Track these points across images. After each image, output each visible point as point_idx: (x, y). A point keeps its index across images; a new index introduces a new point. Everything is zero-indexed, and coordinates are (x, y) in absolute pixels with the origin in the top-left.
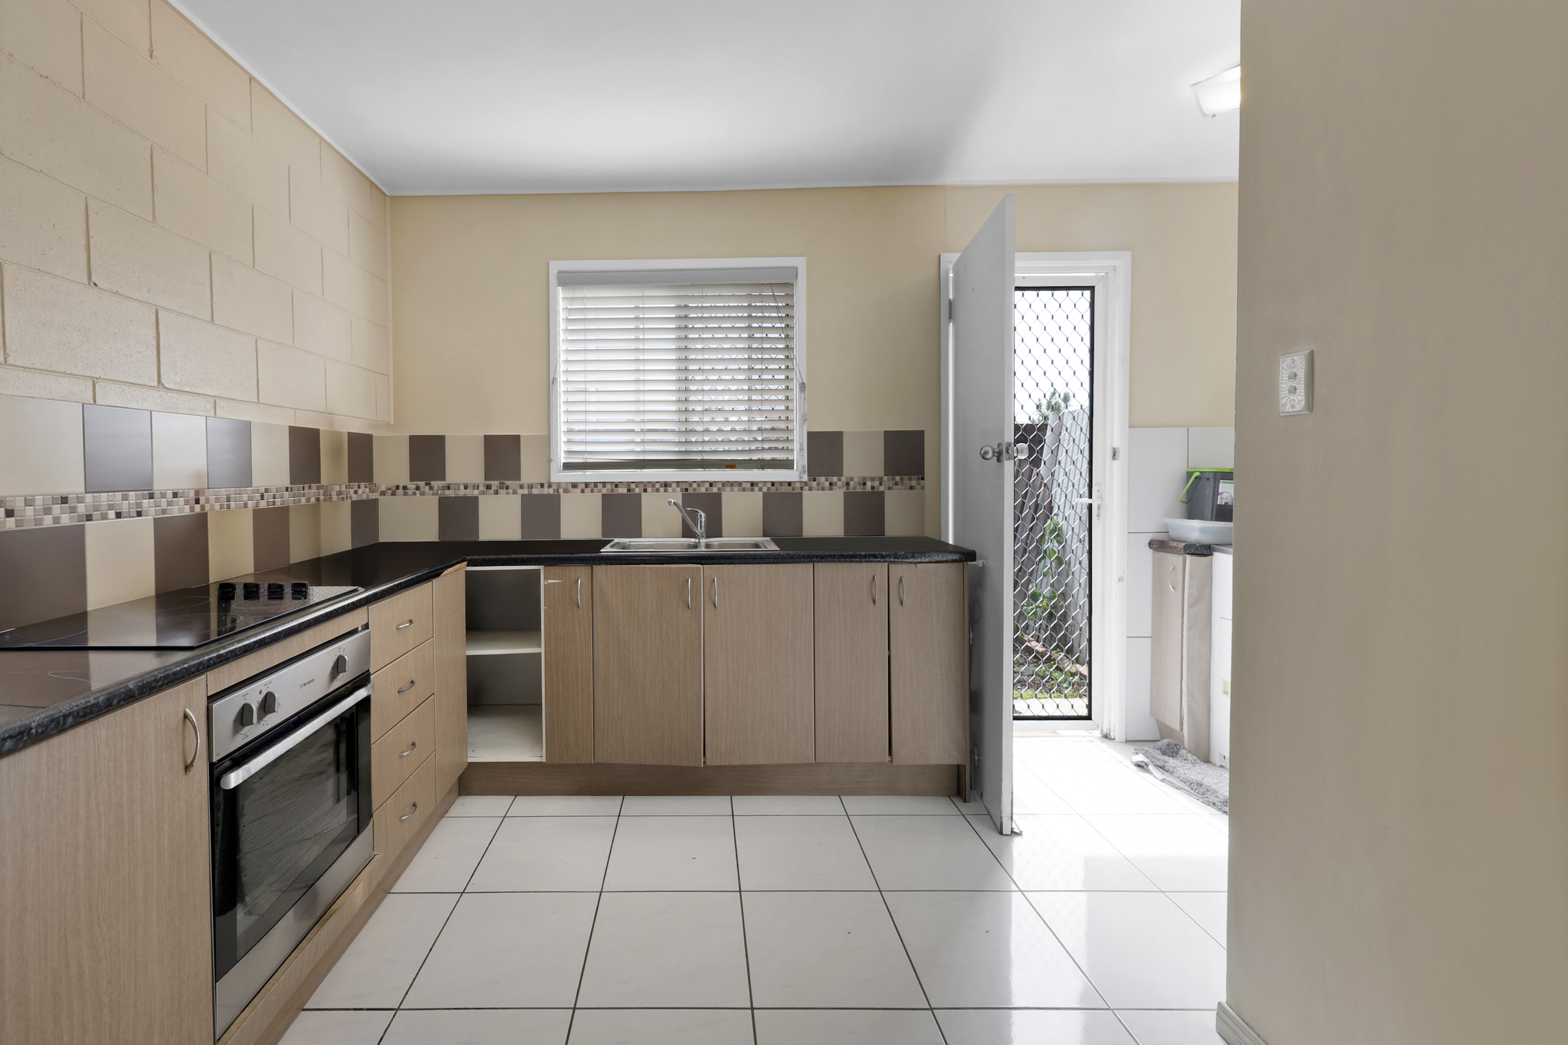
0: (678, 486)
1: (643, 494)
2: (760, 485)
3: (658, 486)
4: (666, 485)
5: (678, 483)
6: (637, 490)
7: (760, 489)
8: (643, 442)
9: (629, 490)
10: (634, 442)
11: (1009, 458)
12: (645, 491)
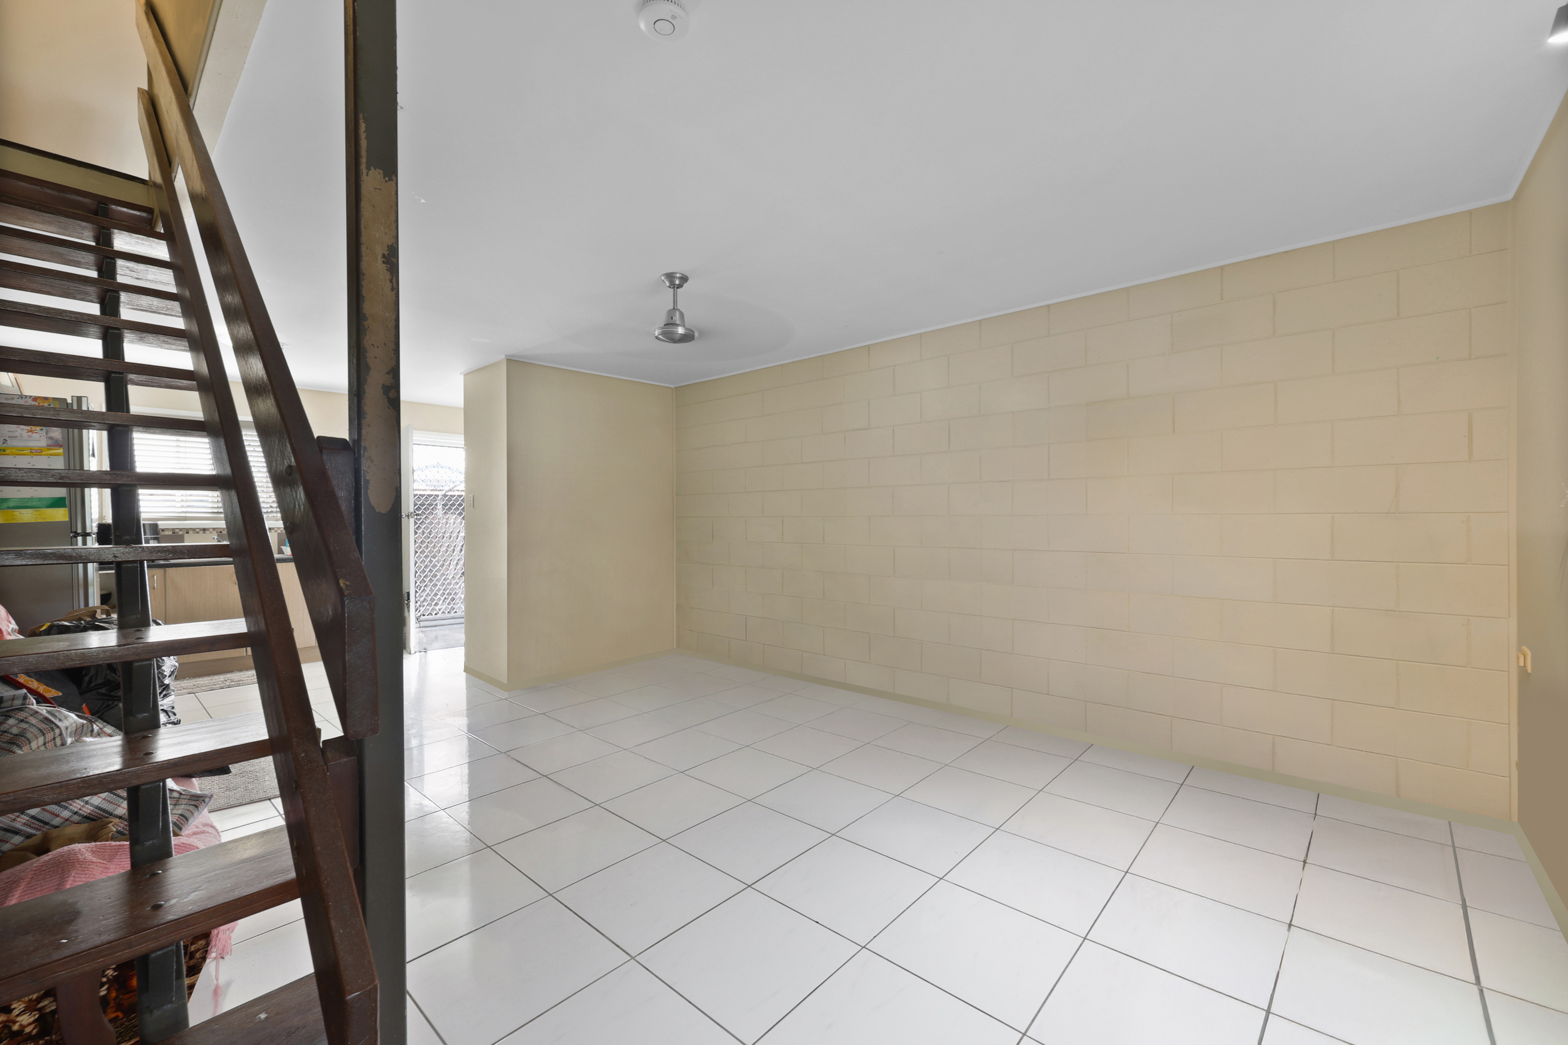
0: (213, 530)
1: (186, 535)
2: (276, 529)
3: (198, 530)
4: (204, 530)
5: (214, 529)
6: (181, 533)
7: (276, 531)
8: (182, 507)
9: (173, 533)
10: (175, 507)
11: (412, 517)
12: (188, 533)
